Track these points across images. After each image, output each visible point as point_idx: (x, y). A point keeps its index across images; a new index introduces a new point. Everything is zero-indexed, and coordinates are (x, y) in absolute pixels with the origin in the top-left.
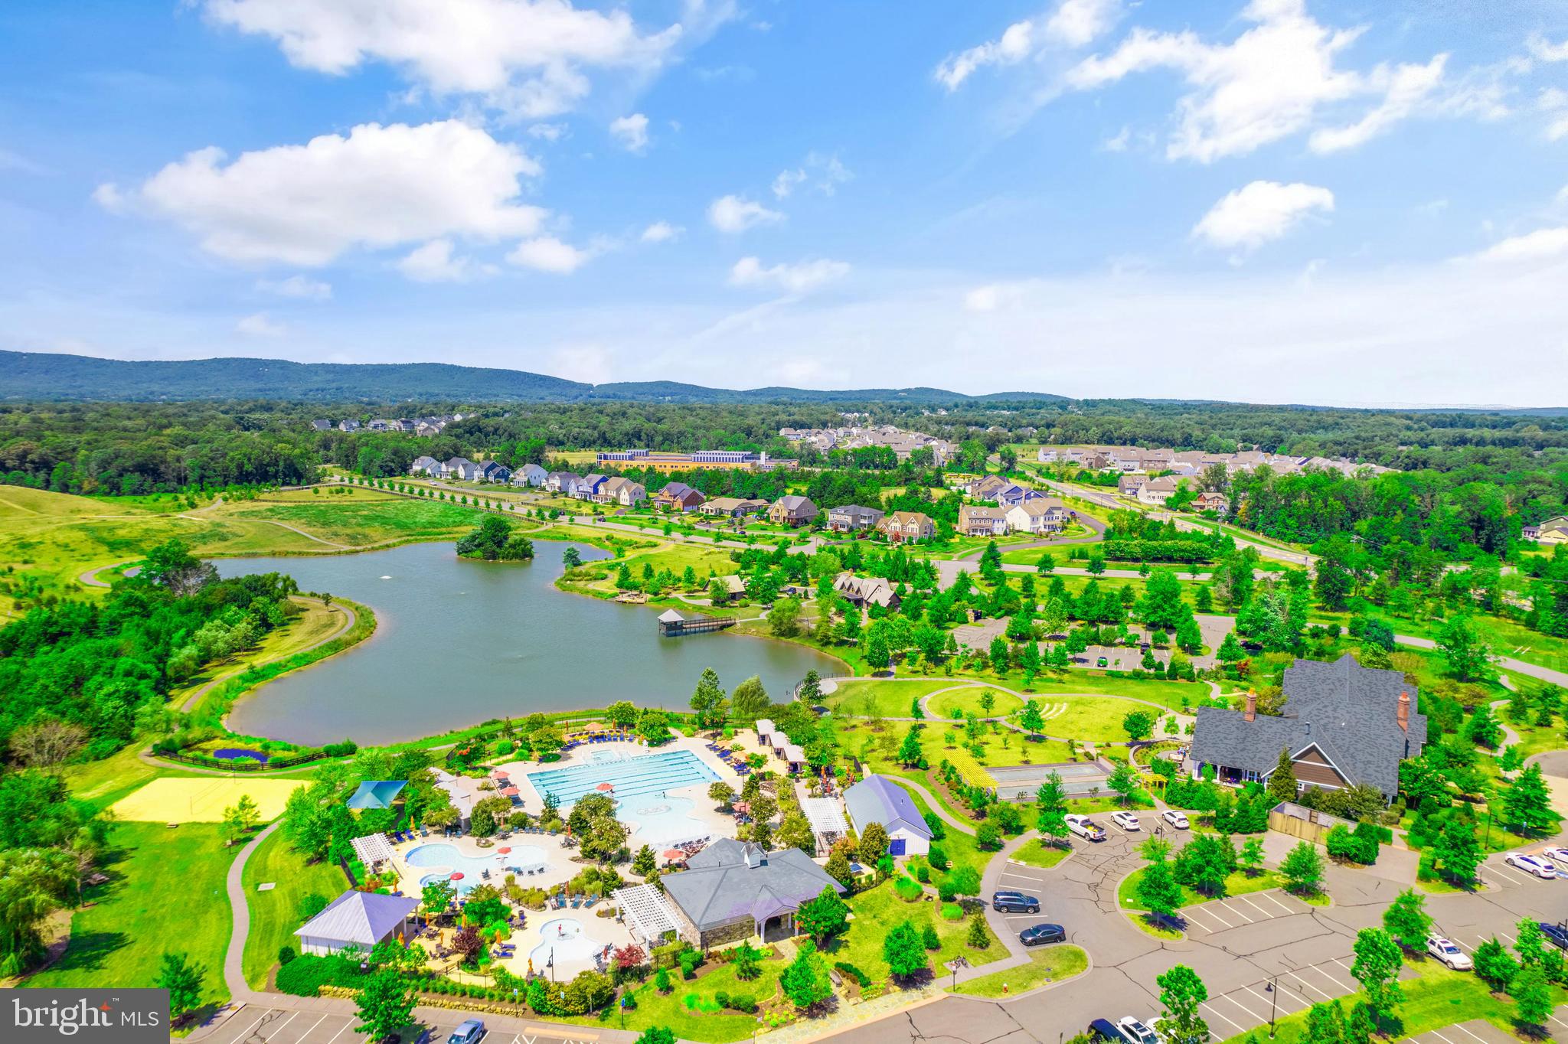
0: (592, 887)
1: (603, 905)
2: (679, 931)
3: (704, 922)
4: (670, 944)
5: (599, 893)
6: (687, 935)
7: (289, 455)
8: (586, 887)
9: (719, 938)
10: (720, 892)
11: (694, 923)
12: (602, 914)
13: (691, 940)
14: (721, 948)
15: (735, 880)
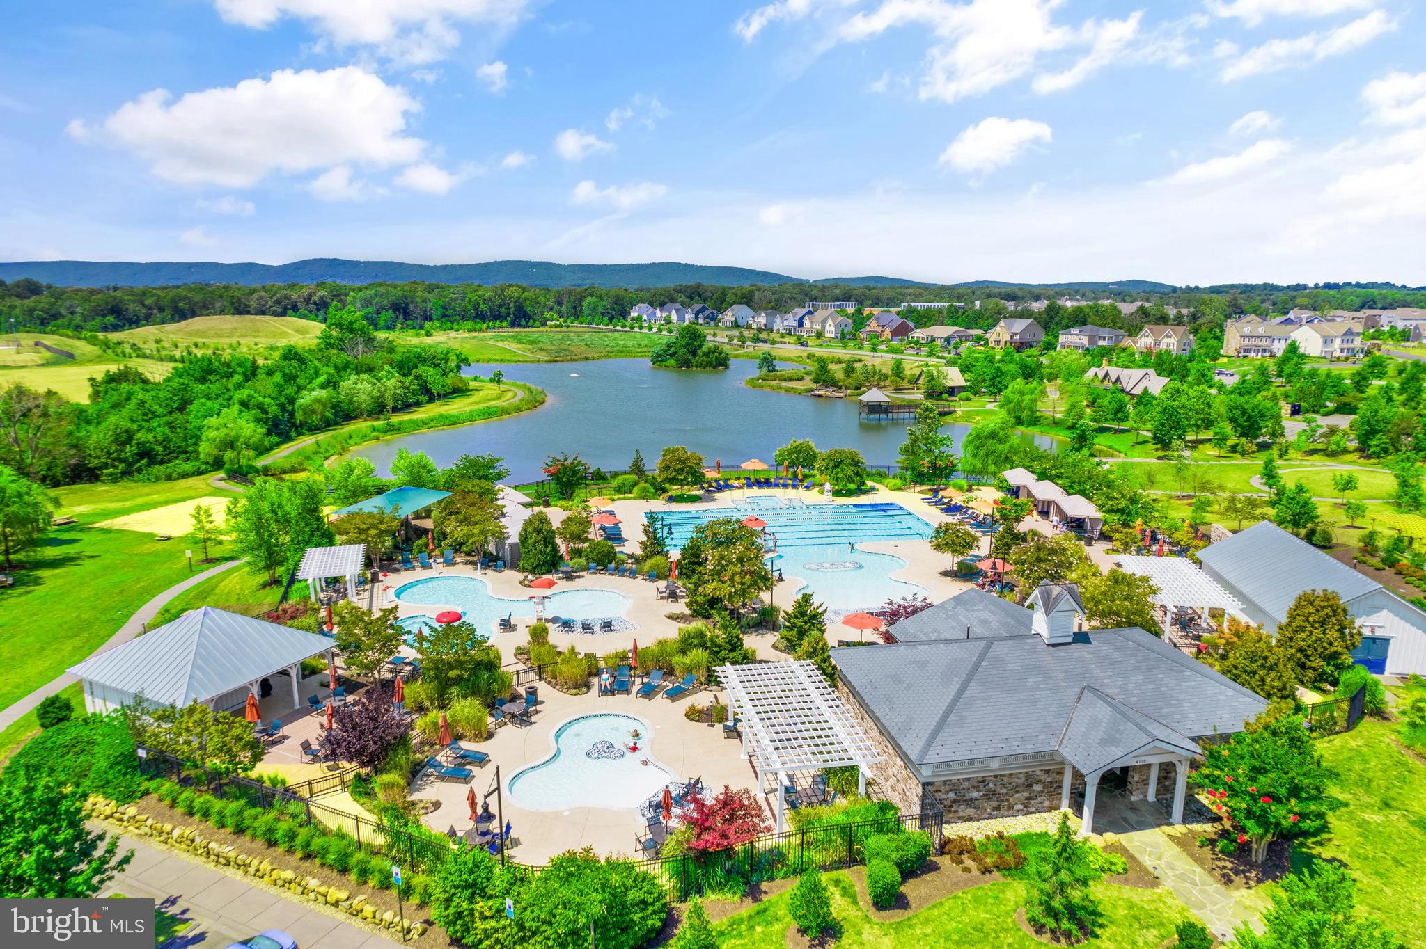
0: (687, 660)
1: (703, 699)
2: (866, 771)
3: (932, 757)
4: (841, 802)
5: (701, 674)
6: (886, 786)
7: (518, 298)
8: (677, 660)
9: (969, 802)
10: (973, 690)
11: (904, 757)
12: (695, 715)
13: (894, 798)
14: (976, 831)
15: (1012, 667)
